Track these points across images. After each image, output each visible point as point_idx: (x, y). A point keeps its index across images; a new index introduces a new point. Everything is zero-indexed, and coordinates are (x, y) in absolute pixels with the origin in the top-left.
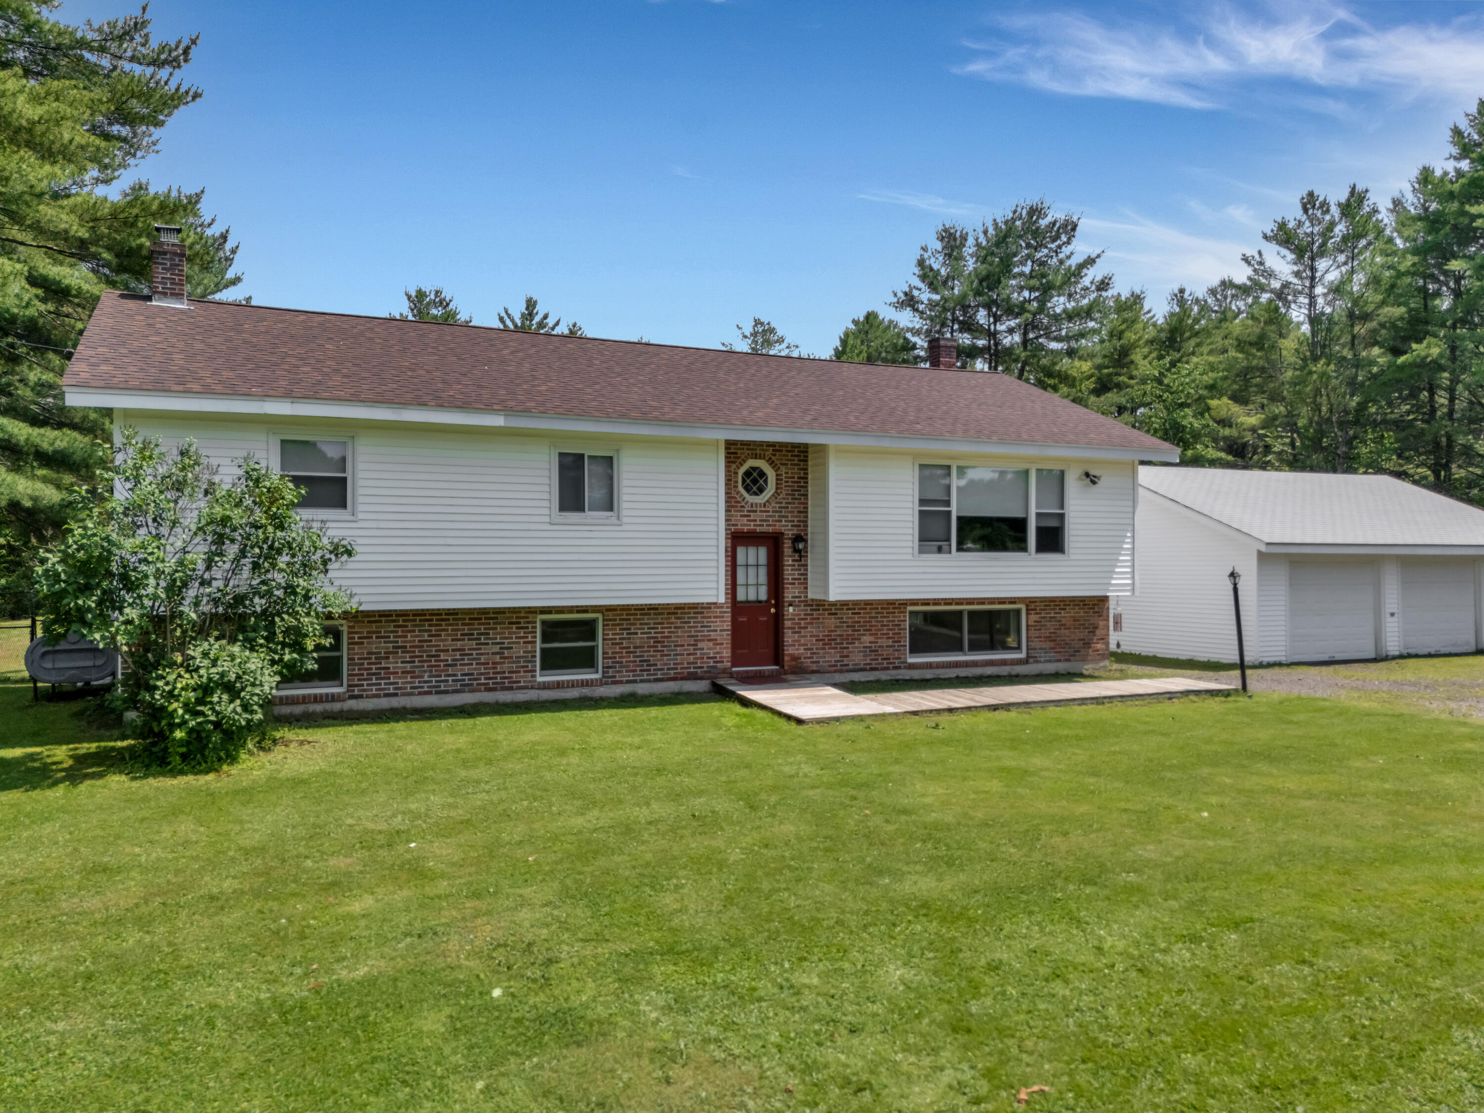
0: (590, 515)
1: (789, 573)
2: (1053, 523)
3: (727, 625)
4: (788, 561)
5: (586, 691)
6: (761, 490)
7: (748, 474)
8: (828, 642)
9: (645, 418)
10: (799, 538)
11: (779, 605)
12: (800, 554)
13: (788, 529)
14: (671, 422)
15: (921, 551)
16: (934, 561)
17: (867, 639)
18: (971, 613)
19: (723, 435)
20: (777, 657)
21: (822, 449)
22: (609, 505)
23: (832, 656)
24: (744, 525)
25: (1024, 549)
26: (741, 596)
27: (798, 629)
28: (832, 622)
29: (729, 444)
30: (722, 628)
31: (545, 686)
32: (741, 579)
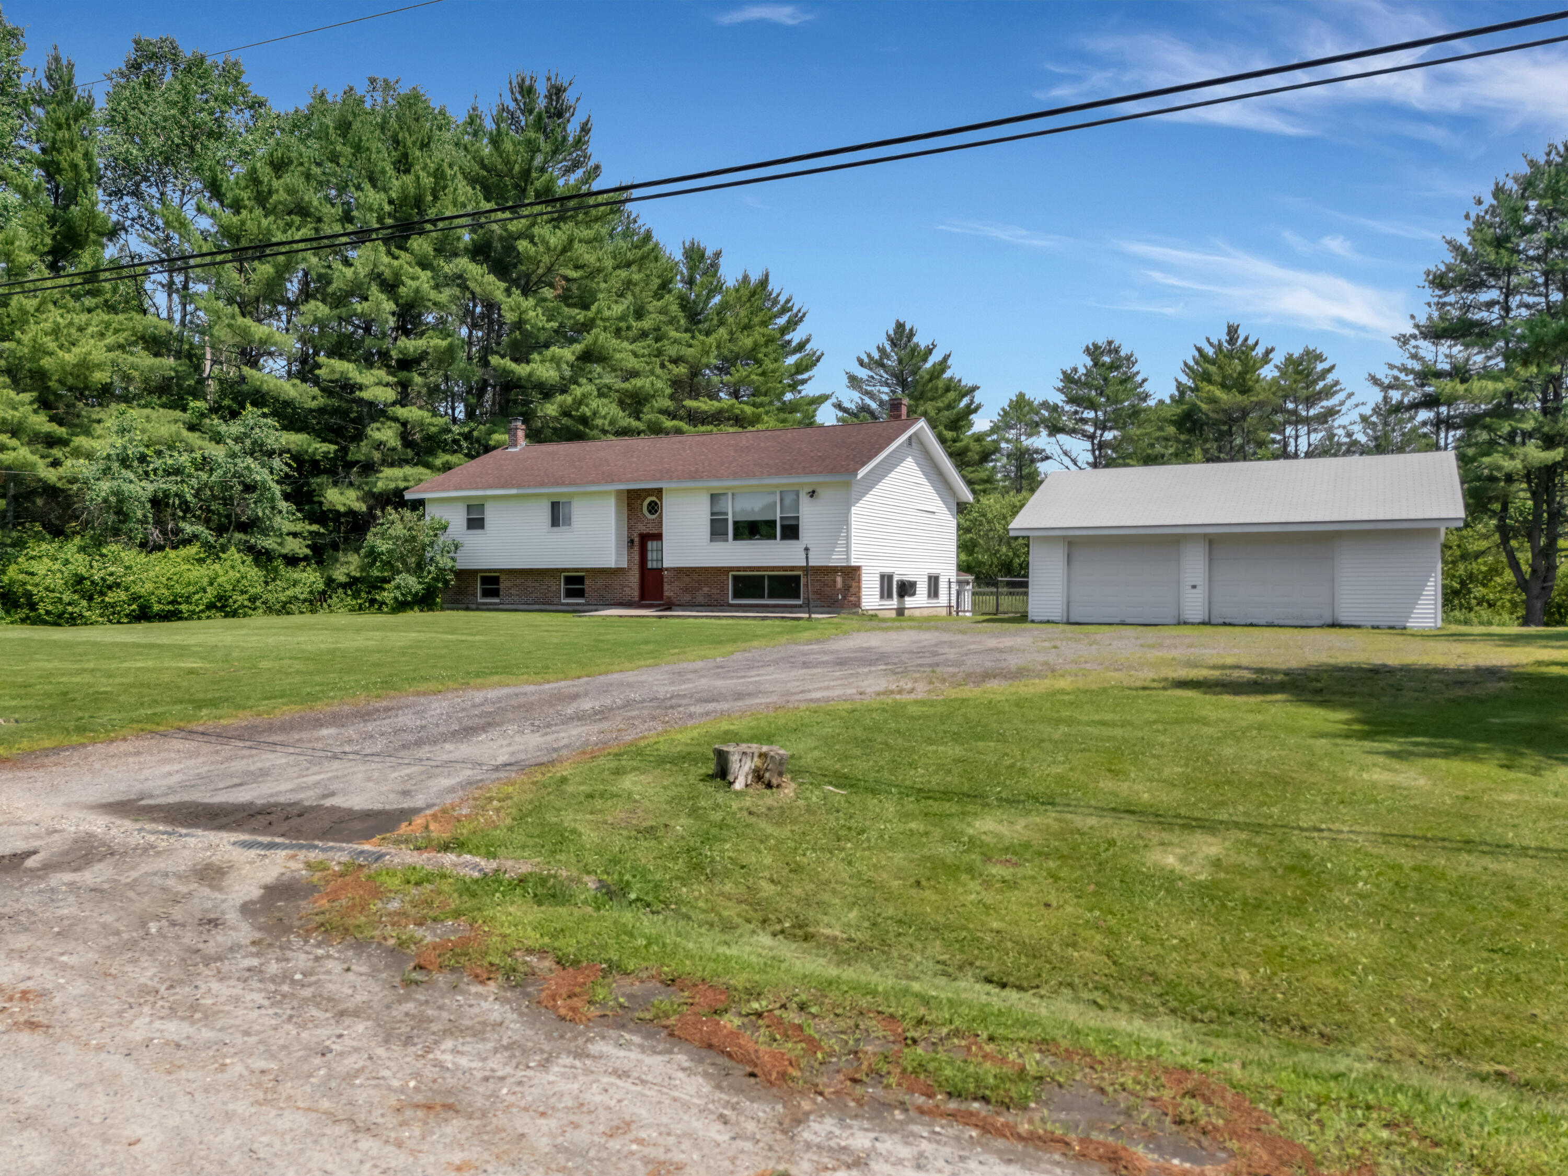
0: (565, 528)
2: (793, 522)
6: (656, 512)
7: (650, 504)
8: (686, 590)
9: (583, 483)
15: (712, 540)
16: (721, 546)
17: (706, 589)
18: (770, 577)
19: (614, 488)
21: (660, 490)
22: (571, 522)
23: (687, 598)
24: (644, 530)
25: (775, 538)
26: (649, 565)
27: (670, 583)
28: (687, 579)
31: (564, 604)
32: (649, 557)
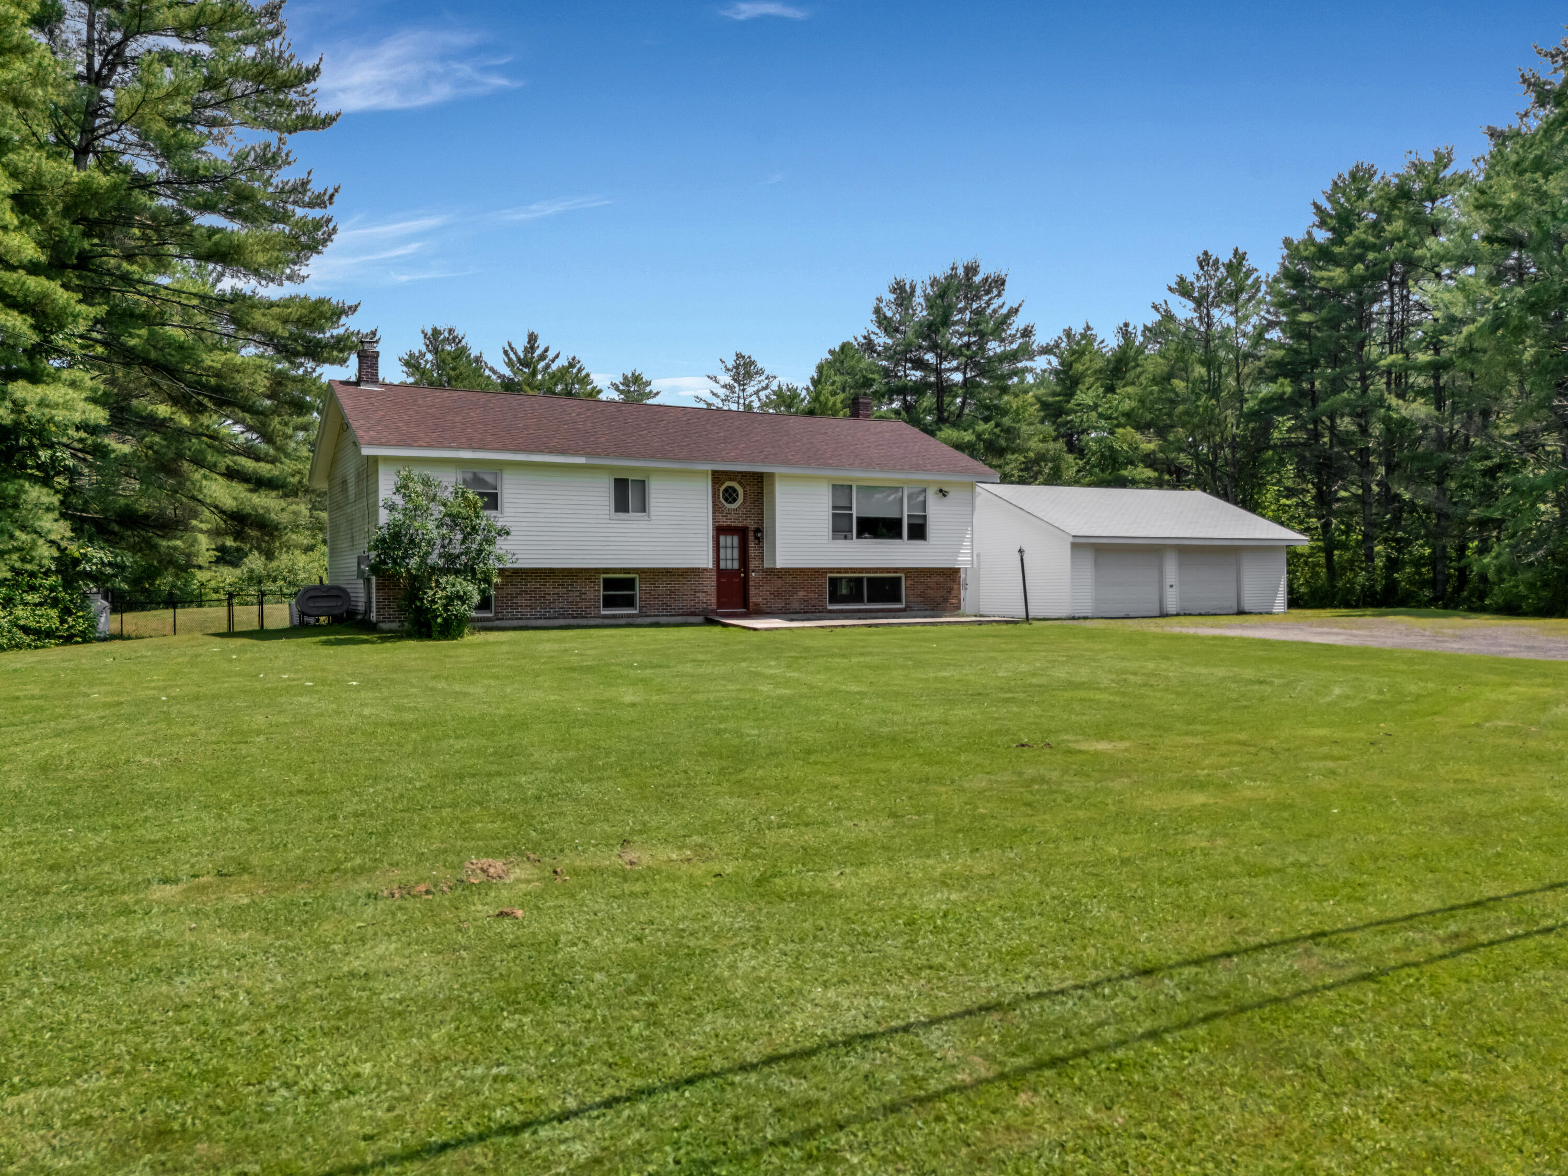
0: (632, 514)
1: (752, 552)
2: (919, 521)
3: (714, 583)
4: (752, 544)
5: (630, 620)
6: (735, 500)
7: (726, 490)
8: (777, 595)
9: (665, 457)
10: (758, 530)
11: (746, 572)
12: (759, 540)
13: (751, 524)
14: (680, 460)
15: (834, 538)
16: (842, 544)
17: (801, 594)
18: (869, 579)
19: (710, 467)
20: (745, 603)
21: (771, 475)
22: (643, 508)
23: (779, 604)
24: (725, 522)
25: (899, 536)
26: (722, 565)
27: (758, 587)
28: (779, 582)
29: (714, 473)
30: (711, 584)
31: (606, 617)
32: (722, 556)
